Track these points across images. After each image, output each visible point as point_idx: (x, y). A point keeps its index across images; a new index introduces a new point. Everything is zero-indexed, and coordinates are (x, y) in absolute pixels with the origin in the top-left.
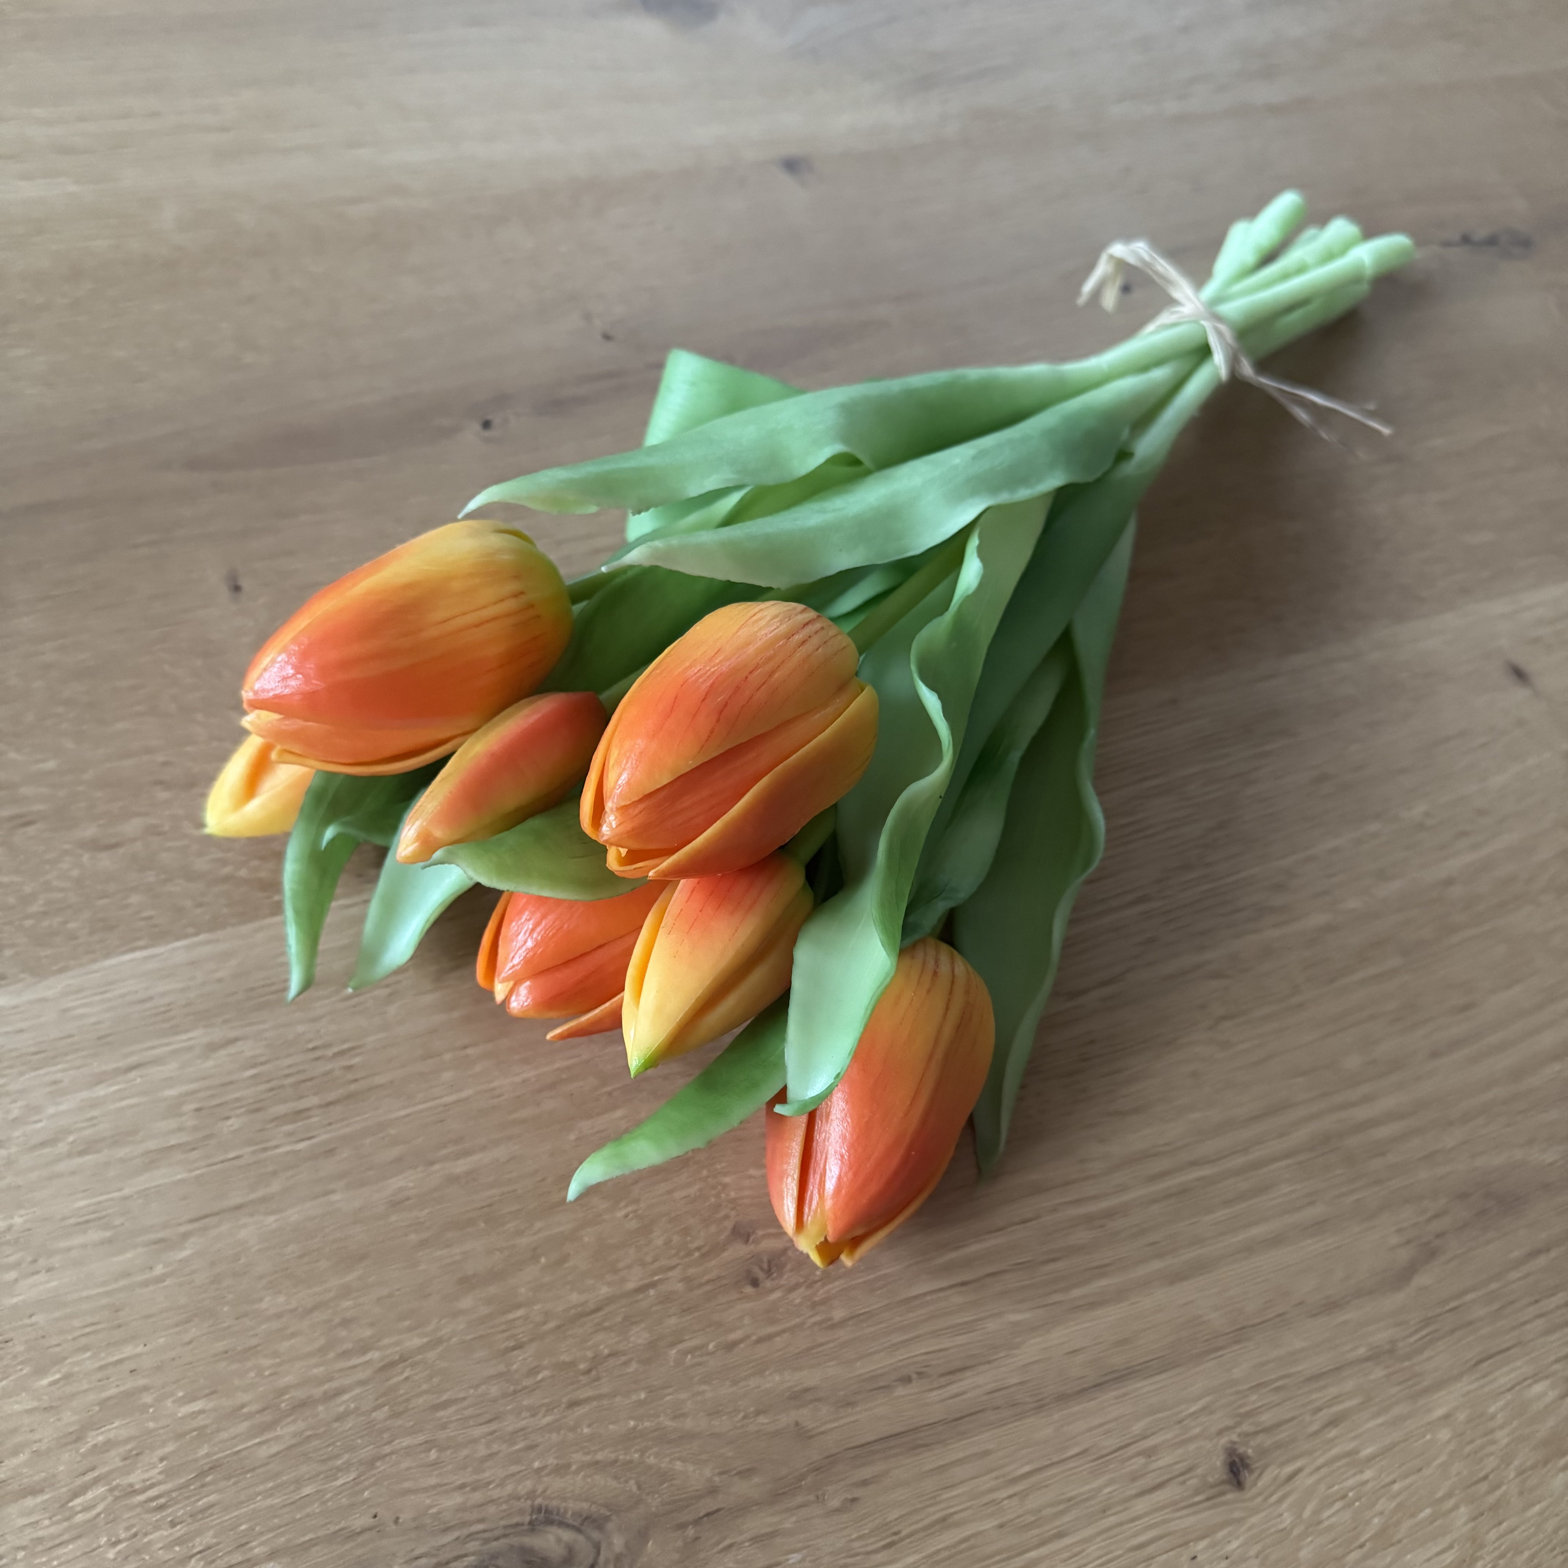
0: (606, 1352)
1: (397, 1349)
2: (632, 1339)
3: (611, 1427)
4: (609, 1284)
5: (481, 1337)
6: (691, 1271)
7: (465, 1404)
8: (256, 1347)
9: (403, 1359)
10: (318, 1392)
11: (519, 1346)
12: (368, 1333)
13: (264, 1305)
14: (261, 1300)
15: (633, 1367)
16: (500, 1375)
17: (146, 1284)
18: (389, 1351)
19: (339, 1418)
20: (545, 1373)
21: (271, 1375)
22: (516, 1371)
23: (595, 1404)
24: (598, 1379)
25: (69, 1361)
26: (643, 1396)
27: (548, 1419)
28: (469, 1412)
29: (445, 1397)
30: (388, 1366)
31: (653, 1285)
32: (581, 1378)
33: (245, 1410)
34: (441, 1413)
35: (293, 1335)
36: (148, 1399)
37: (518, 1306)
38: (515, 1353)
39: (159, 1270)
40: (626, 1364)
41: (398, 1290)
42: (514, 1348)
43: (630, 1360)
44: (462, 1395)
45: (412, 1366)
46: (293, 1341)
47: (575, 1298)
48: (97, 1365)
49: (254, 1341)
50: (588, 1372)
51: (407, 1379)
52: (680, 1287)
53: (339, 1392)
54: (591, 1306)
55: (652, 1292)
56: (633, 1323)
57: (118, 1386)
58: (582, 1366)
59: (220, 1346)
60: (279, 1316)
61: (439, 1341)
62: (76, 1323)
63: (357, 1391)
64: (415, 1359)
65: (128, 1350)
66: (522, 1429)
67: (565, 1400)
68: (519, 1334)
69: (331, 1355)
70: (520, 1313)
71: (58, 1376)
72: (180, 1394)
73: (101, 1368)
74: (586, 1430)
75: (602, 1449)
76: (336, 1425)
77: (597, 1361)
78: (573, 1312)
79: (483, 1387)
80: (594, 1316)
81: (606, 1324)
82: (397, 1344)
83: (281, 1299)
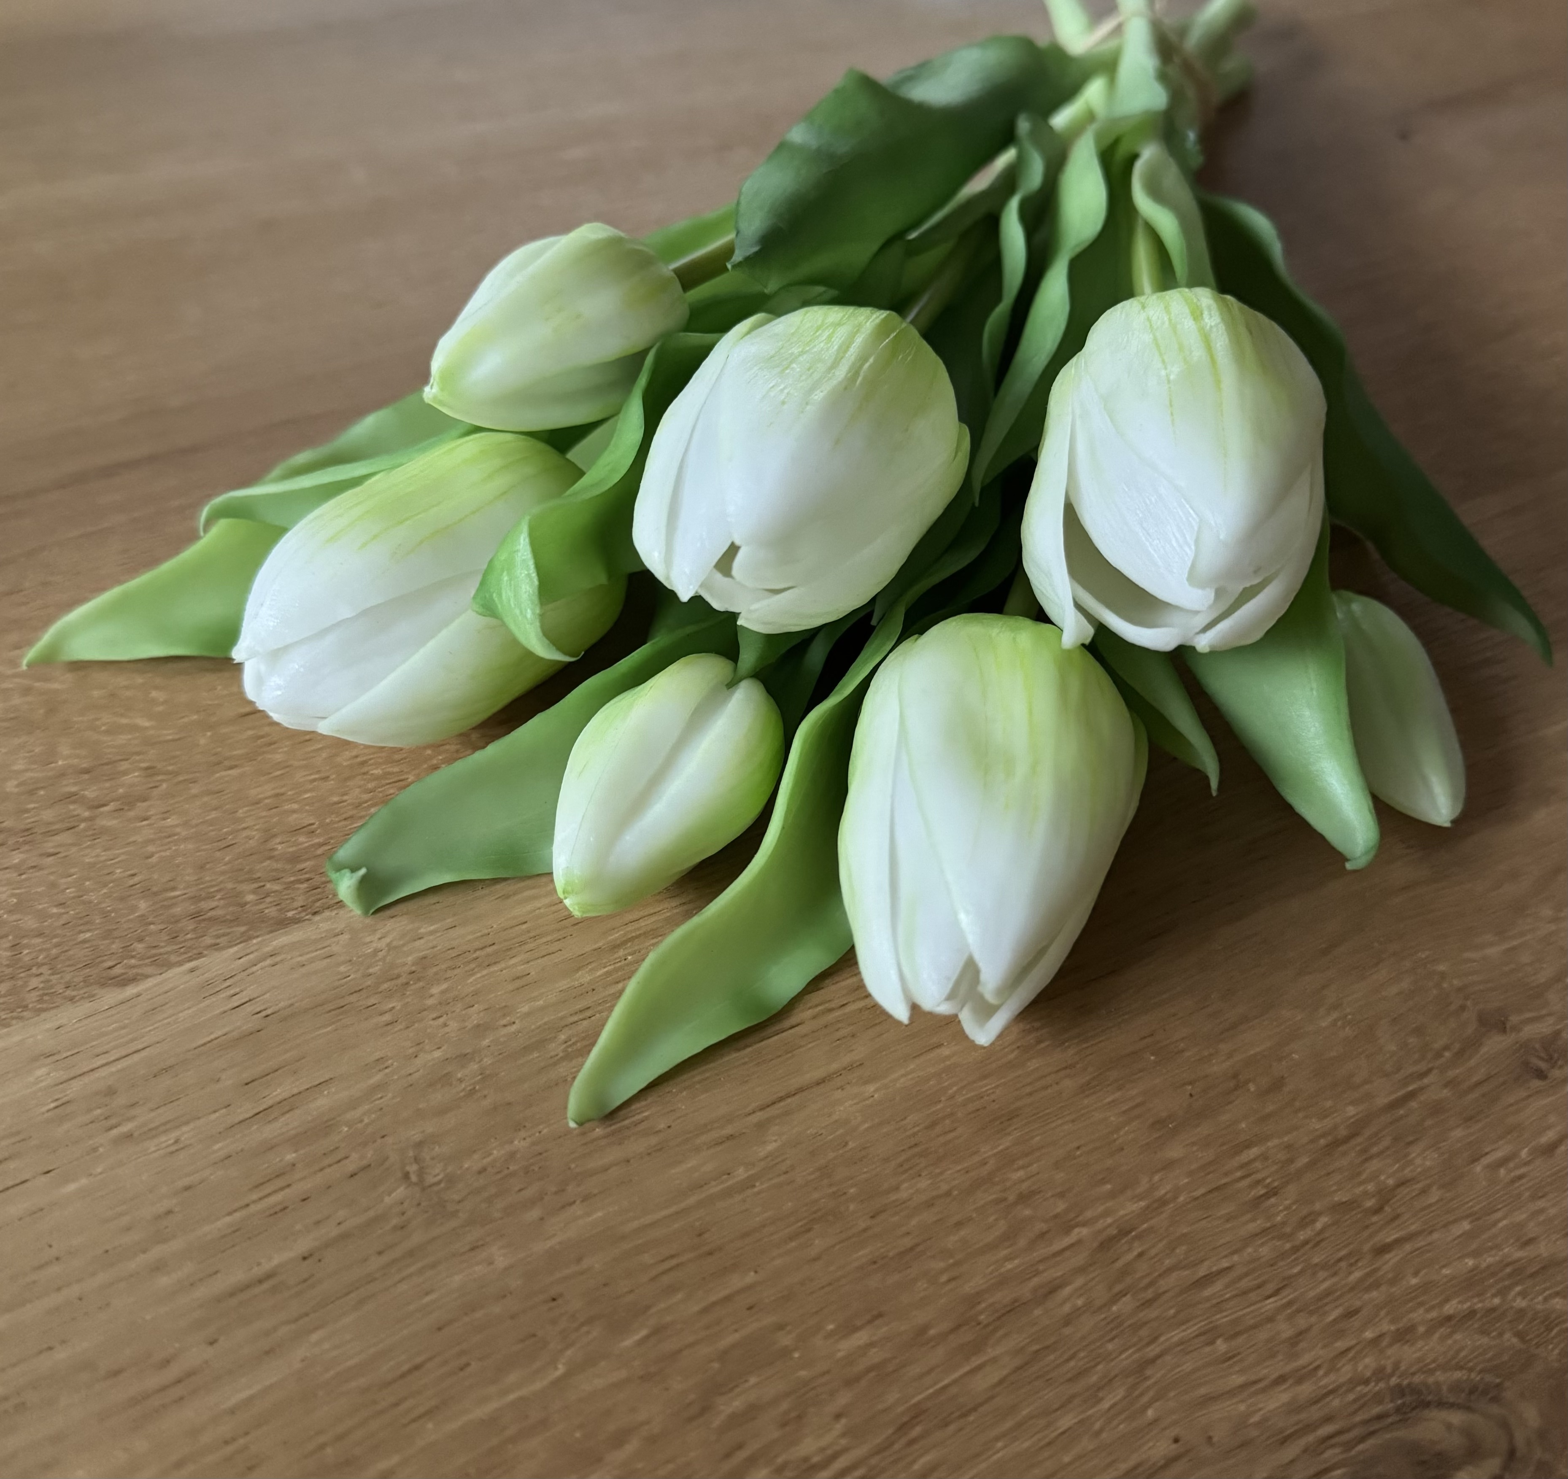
0: (1391, 1182)
1: (1109, 1220)
2: (1418, 1161)
3: (1446, 1271)
4: (1352, 1103)
5: (1217, 1189)
6: (1451, 1074)
7: (1233, 1274)
8: (912, 1249)
9: (1124, 1232)
10: (1025, 1291)
11: (1273, 1192)
12: (1061, 1206)
13: (903, 1194)
14: (897, 1188)
15: (1435, 1195)
16: (1264, 1231)
17: (728, 1193)
18: (1100, 1224)
19: (1067, 1321)
20: (1323, 1221)
21: (949, 1281)
22: (1284, 1223)
23: (1408, 1247)
24: (1397, 1217)
25: (653, 1310)
26: (1466, 1226)
27: (1357, 1275)
28: (1244, 1284)
29: (1202, 1271)
30: (1106, 1244)
31: (1412, 1095)
32: (1375, 1219)
33: (932, 1332)
34: (1207, 1292)
35: (959, 1225)
36: (785, 1340)
37: (1248, 1145)
38: (1273, 1200)
39: (741, 1173)
40: (1424, 1191)
41: (1078, 1148)
42: (1267, 1196)
43: (1429, 1186)
44: (1225, 1264)
45: (1139, 1237)
46: (962, 1233)
47: (1316, 1125)
48: (696, 1308)
49: (907, 1242)
50: (1378, 1210)
51: (1140, 1255)
52: (1445, 1093)
53: (1053, 1289)
54: (1343, 1132)
55: (1414, 1104)
56: (1410, 1143)
57: (736, 1331)
58: (1369, 1203)
59: (863, 1254)
60: (929, 1204)
61: (1163, 1202)
62: (647, 1258)
63: (1079, 1281)
64: (1140, 1229)
65: (736, 1282)
66: (1328, 1293)
67: (1367, 1247)
68: (1266, 1178)
69: (1022, 1242)
70: (1254, 1152)
71: (644, 1332)
72: (831, 1327)
73: (705, 1310)
74: (1414, 1281)
75: (1447, 1300)
76: (1067, 1331)
77: (1385, 1196)
78: (1322, 1142)
79: (1250, 1250)
80: (1354, 1142)
81: (1375, 1150)
82: (1106, 1213)
83: (923, 1183)
